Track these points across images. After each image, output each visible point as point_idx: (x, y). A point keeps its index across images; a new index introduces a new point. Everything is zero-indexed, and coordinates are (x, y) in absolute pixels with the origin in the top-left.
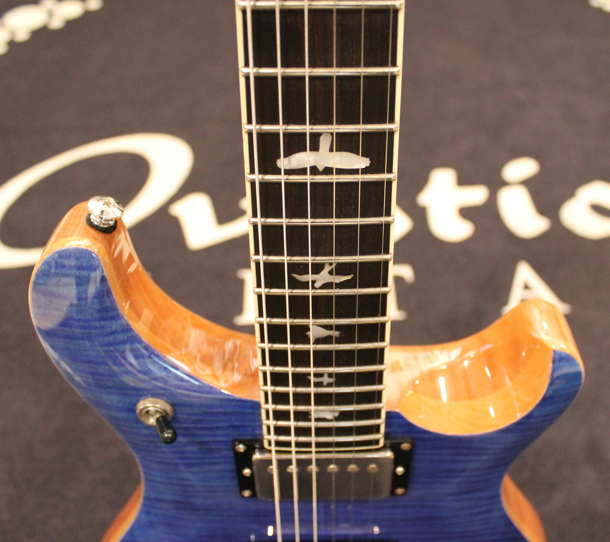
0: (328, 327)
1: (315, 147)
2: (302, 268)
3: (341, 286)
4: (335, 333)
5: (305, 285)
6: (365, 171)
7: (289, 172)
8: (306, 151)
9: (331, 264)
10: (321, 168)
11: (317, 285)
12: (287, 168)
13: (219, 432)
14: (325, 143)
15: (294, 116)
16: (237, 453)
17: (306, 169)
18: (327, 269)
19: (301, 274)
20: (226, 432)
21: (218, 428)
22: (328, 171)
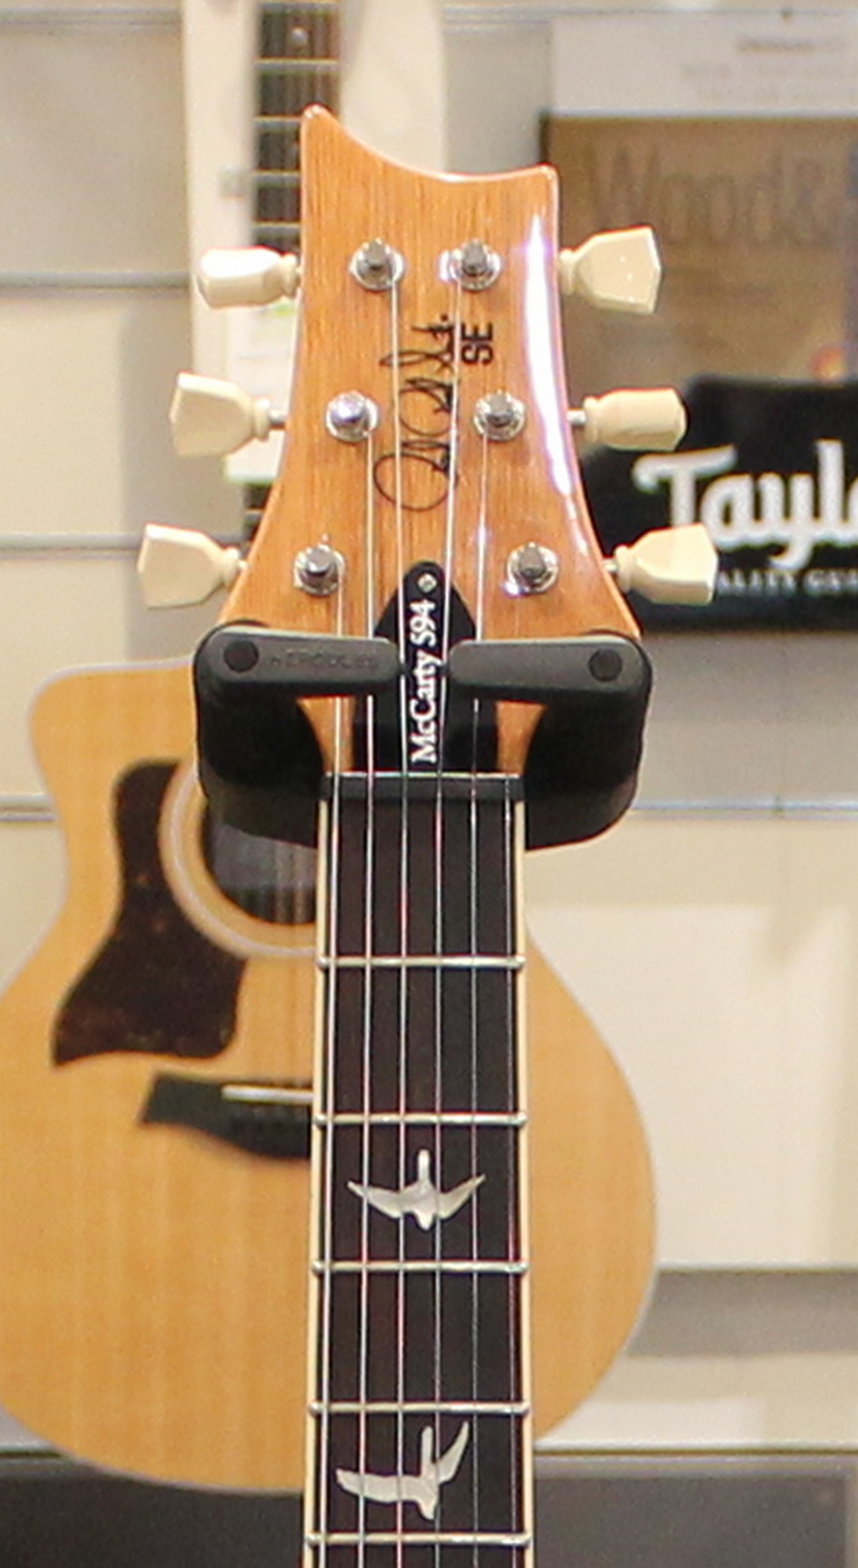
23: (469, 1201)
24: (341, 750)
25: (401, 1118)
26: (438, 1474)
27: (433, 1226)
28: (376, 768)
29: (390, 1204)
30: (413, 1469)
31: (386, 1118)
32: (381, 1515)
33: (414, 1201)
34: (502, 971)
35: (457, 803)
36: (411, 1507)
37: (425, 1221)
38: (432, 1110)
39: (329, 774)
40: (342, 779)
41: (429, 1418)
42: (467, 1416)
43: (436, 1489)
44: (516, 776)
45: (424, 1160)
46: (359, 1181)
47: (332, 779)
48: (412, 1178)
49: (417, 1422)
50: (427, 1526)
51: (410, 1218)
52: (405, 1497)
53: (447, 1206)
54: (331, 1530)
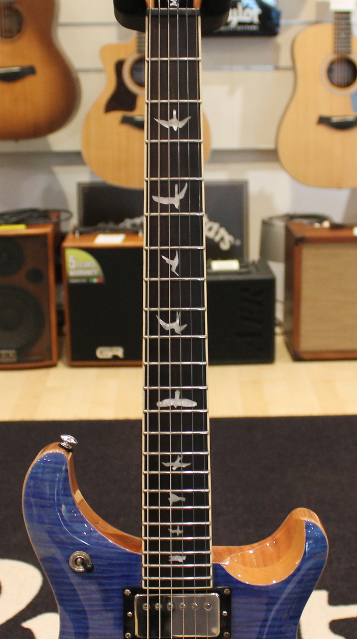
0: (179, 494)
1: (173, 397)
2: (165, 459)
3: (185, 469)
4: (183, 499)
5: (168, 469)
6: (195, 408)
7: (162, 408)
8: (169, 398)
9: (180, 456)
10: (175, 407)
11: (174, 469)
12: (161, 406)
13: (115, 581)
14: (177, 394)
15: (165, 383)
16: (124, 596)
17: (169, 407)
18: (179, 459)
19: (165, 462)
20: (119, 581)
21: (114, 577)
22: (179, 408)
23: (187, 124)
24: (151, 3)
25: (168, 101)
26: (179, 197)
27: (177, 130)
28: (161, 7)
29: (166, 125)
30: (173, 195)
31: (164, 101)
32: (164, 208)
33: (172, 123)
34: (195, 61)
35: (182, 16)
36: (172, 206)
37: (175, 129)
38: (177, 99)
39: (148, 9)
40: (151, 10)
41: (176, 182)
42: (187, 181)
43: (179, 201)
44: (198, 9)
45: (175, 112)
46: (158, 119)
47: (149, 10)
48: (172, 117)
49: (173, 183)
50: (177, 211)
51: (171, 128)
52: (171, 203)
53: (181, 124)
54: (151, 212)
